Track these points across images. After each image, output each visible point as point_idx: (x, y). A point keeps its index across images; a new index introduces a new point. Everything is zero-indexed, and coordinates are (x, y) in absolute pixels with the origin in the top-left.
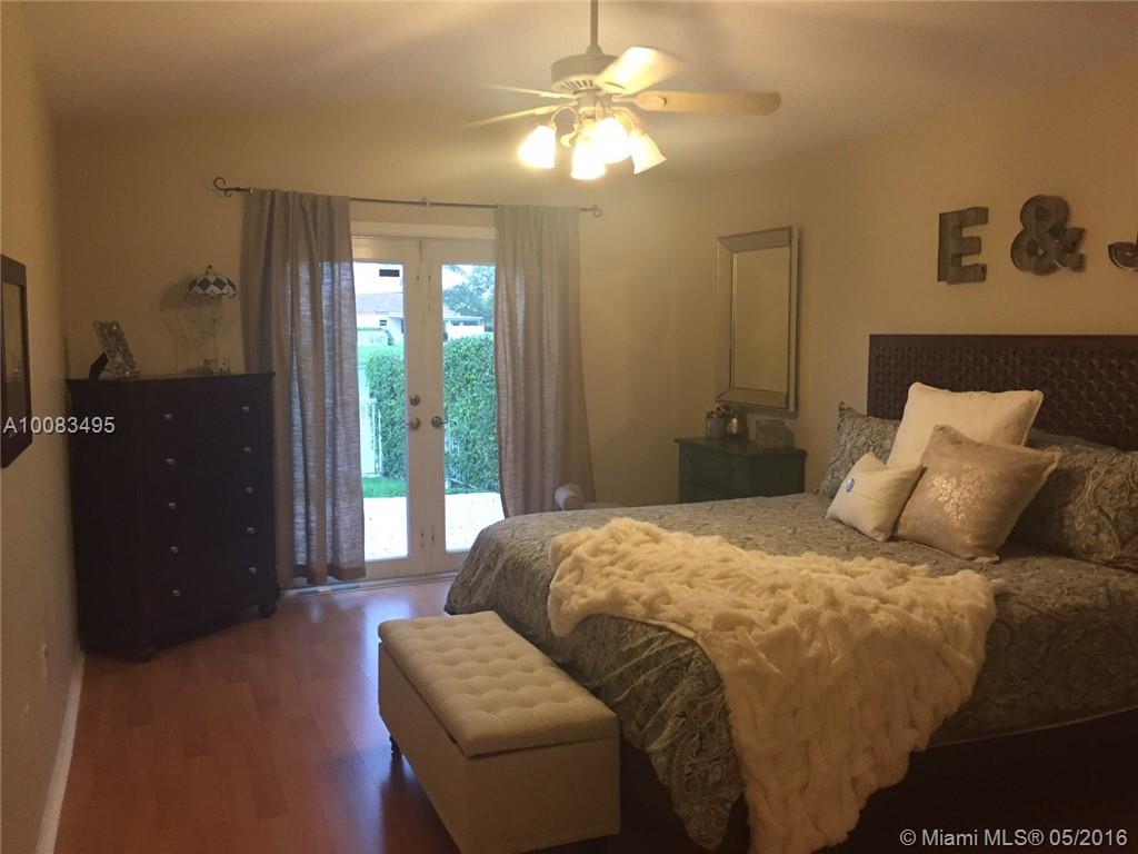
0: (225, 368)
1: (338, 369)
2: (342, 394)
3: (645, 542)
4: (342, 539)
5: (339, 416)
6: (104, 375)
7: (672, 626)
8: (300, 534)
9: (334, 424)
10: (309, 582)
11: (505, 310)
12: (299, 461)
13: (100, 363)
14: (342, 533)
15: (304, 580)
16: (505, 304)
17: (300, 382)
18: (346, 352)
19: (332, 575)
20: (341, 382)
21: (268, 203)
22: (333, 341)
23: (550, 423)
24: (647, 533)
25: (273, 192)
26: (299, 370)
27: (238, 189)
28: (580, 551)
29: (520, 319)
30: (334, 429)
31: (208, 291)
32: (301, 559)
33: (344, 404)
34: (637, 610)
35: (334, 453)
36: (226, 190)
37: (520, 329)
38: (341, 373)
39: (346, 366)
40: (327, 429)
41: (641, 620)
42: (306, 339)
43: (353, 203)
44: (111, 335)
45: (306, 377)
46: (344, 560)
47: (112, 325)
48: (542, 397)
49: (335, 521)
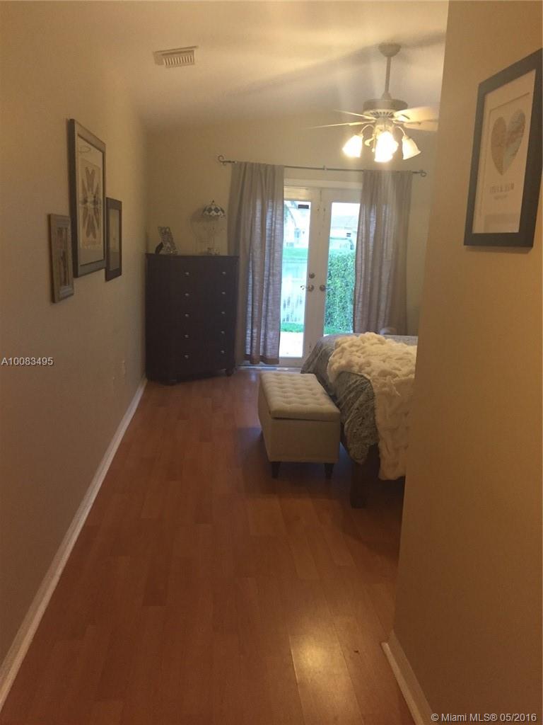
0: (217, 253)
1: (272, 256)
2: (273, 269)
3: (376, 344)
4: (268, 344)
5: (271, 281)
6: (162, 252)
7: (365, 375)
8: (249, 339)
9: (268, 284)
10: (251, 363)
11: (364, 229)
12: (250, 302)
13: (160, 247)
14: (268, 340)
15: (249, 362)
16: (364, 226)
17: (253, 262)
18: (277, 247)
19: (262, 361)
20: (273, 263)
21: (243, 169)
22: (270, 241)
23: (384, 293)
24: (379, 340)
25: (246, 163)
26: (253, 256)
27: (230, 162)
28: (345, 345)
29: (372, 235)
30: (268, 288)
31: (211, 214)
32: (248, 352)
33: (273, 275)
34: (356, 369)
35: (267, 300)
36: (224, 162)
37: (371, 240)
38: (273, 259)
39: (276, 255)
40: (265, 287)
41: (356, 373)
42: (257, 240)
43: (286, 169)
44: (166, 233)
45: (255, 259)
46: (269, 354)
47: (166, 229)
48: (380, 279)
49: (265, 335)
